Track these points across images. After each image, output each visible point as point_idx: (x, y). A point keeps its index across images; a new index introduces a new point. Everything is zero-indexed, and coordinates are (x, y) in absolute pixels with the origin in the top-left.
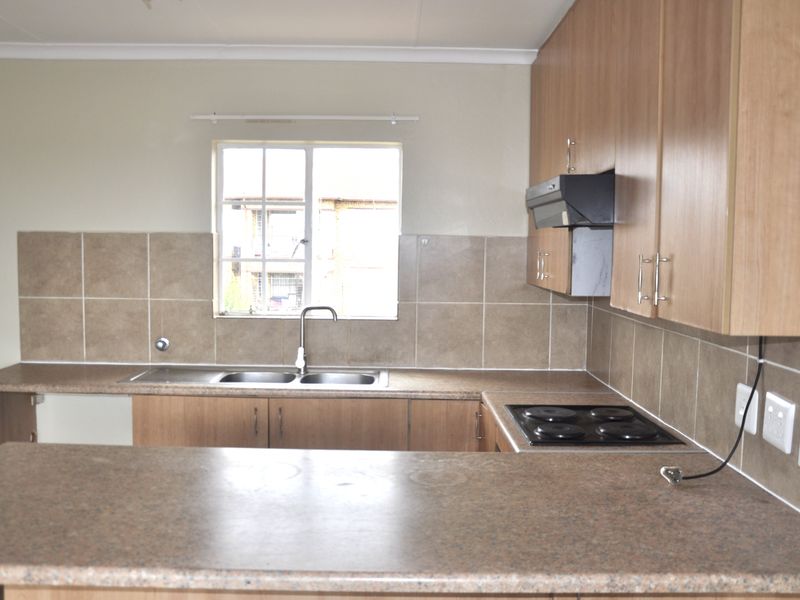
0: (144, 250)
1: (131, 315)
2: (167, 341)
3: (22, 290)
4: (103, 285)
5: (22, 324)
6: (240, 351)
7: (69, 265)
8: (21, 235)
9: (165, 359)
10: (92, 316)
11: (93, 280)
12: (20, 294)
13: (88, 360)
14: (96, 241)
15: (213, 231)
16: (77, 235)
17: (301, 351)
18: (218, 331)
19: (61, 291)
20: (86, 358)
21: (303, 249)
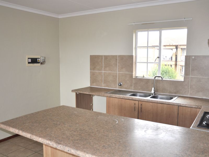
0: (117, 60)
1: (113, 76)
2: (121, 84)
3: (91, 69)
4: (107, 68)
5: (91, 77)
6: (139, 87)
7: (100, 63)
8: (91, 56)
9: (121, 88)
10: (105, 76)
11: (105, 67)
12: (90, 70)
13: (104, 87)
14: (106, 57)
15: (134, 54)
16: (102, 56)
17: (153, 88)
18: (134, 82)
19: (99, 70)
20: (103, 86)
21: (158, 59)
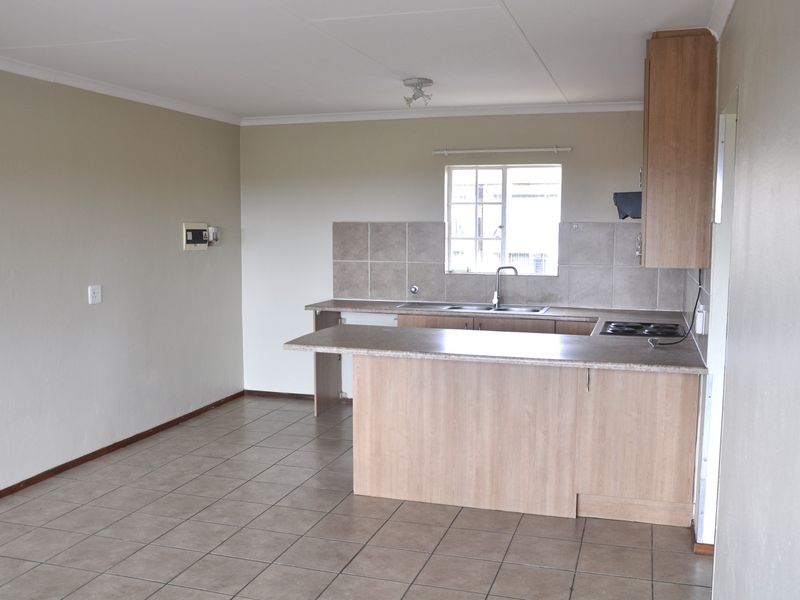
0: (405, 233)
1: (396, 271)
2: (417, 288)
3: (335, 257)
4: (381, 254)
5: (334, 277)
7: (361, 241)
8: (335, 224)
9: (416, 298)
10: (374, 272)
11: (375, 250)
12: (334, 258)
14: (377, 227)
15: (446, 220)
16: (366, 224)
17: (496, 293)
18: (447, 281)
19: (357, 257)
20: (370, 297)
21: (500, 230)
